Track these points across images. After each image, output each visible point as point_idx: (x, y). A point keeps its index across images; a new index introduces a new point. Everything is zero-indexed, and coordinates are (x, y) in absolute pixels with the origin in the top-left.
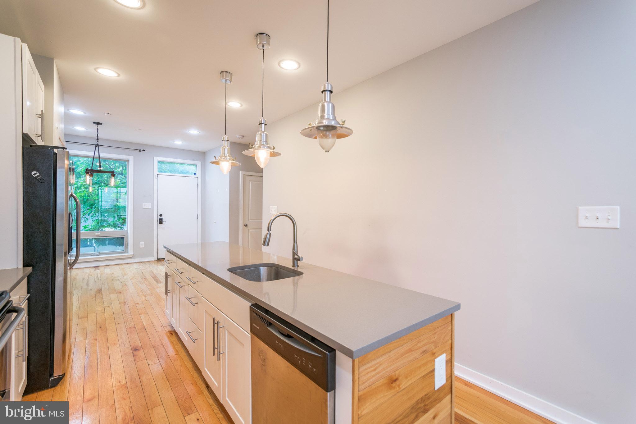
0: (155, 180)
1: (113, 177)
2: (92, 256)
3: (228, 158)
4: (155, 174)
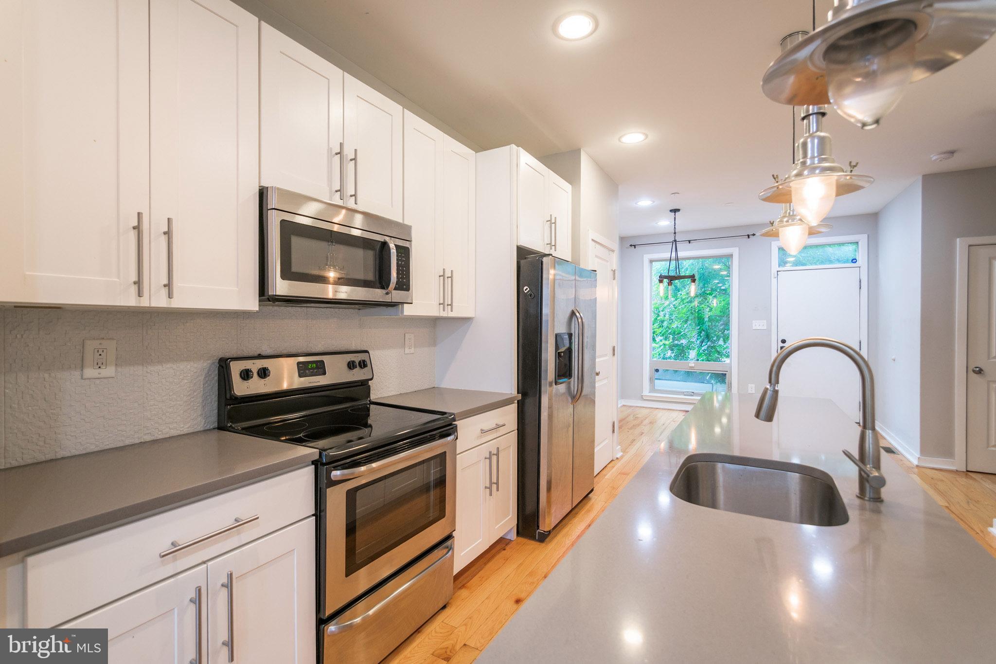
0: (774, 281)
1: (693, 283)
2: (685, 395)
4: (774, 271)
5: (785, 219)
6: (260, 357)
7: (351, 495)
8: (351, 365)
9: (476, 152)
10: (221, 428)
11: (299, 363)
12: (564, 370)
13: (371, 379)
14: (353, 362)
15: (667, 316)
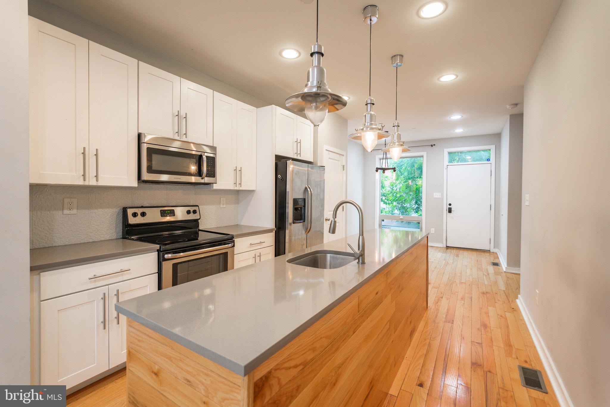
0: (445, 171)
1: (394, 172)
3: (397, 144)
4: (445, 165)
5: (391, 144)
6: (142, 207)
7: (175, 266)
8: (188, 212)
9: (257, 108)
10: (124, 238)
11: (161, 211)
12: (299, 218)
13: (199, 219)
14: (189, 211)
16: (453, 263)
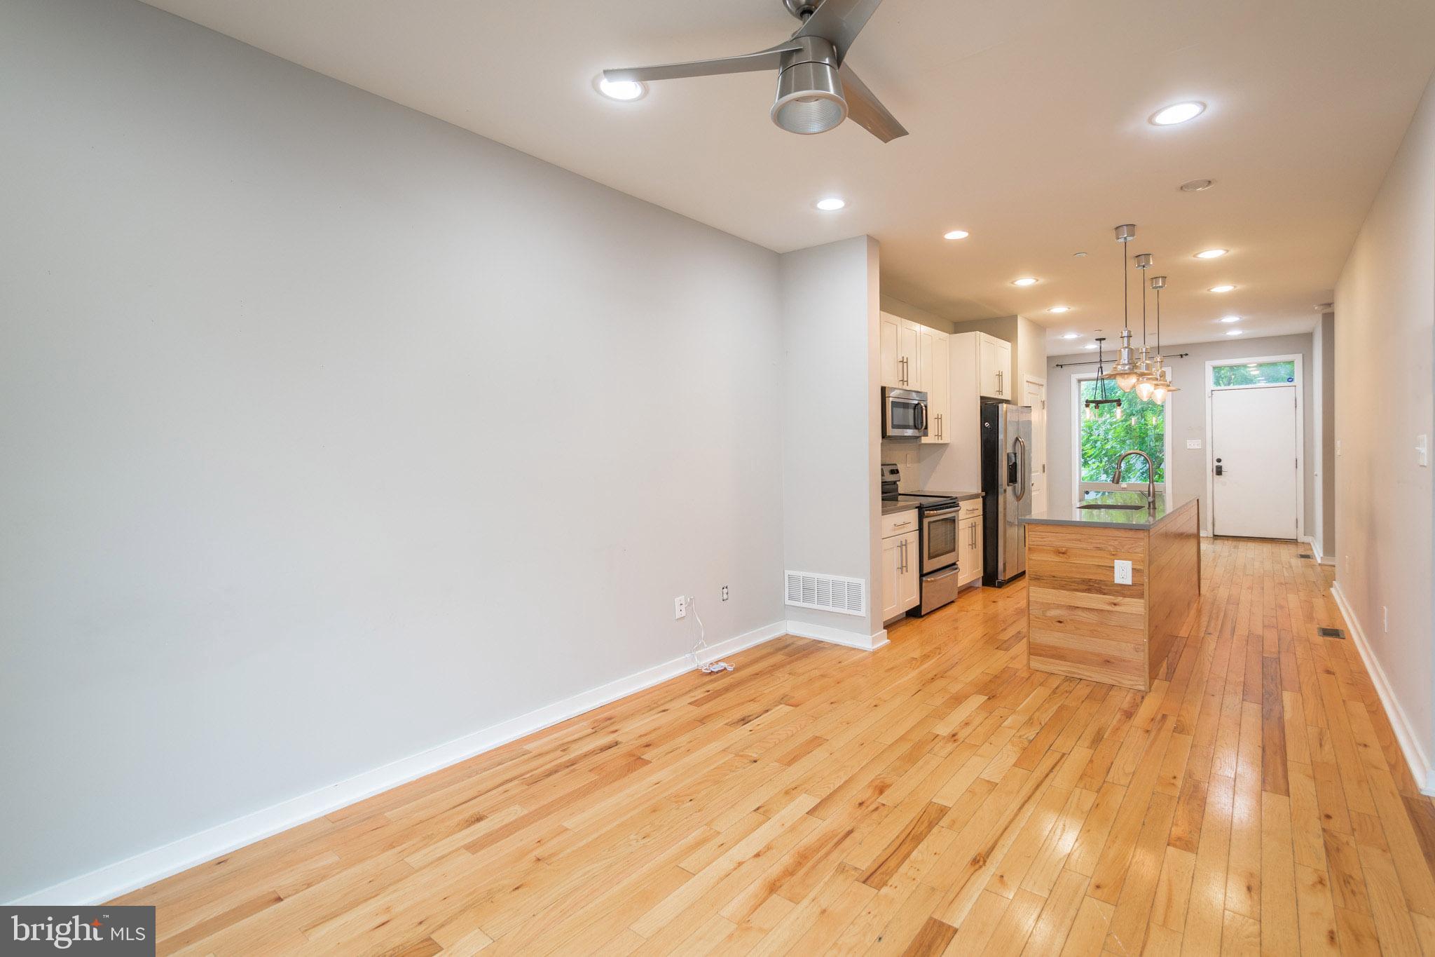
0: (1208, 401)
4: (1208, 391)
7: (929, 524)
9: (950, 335)
12: (1012, 479)
13: (899, 481)
14: (893, 470)
15: (1101, 437)
16: (1230, 555)
